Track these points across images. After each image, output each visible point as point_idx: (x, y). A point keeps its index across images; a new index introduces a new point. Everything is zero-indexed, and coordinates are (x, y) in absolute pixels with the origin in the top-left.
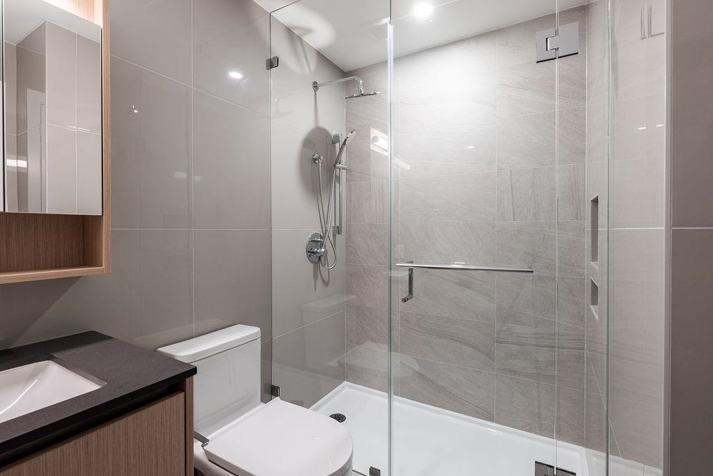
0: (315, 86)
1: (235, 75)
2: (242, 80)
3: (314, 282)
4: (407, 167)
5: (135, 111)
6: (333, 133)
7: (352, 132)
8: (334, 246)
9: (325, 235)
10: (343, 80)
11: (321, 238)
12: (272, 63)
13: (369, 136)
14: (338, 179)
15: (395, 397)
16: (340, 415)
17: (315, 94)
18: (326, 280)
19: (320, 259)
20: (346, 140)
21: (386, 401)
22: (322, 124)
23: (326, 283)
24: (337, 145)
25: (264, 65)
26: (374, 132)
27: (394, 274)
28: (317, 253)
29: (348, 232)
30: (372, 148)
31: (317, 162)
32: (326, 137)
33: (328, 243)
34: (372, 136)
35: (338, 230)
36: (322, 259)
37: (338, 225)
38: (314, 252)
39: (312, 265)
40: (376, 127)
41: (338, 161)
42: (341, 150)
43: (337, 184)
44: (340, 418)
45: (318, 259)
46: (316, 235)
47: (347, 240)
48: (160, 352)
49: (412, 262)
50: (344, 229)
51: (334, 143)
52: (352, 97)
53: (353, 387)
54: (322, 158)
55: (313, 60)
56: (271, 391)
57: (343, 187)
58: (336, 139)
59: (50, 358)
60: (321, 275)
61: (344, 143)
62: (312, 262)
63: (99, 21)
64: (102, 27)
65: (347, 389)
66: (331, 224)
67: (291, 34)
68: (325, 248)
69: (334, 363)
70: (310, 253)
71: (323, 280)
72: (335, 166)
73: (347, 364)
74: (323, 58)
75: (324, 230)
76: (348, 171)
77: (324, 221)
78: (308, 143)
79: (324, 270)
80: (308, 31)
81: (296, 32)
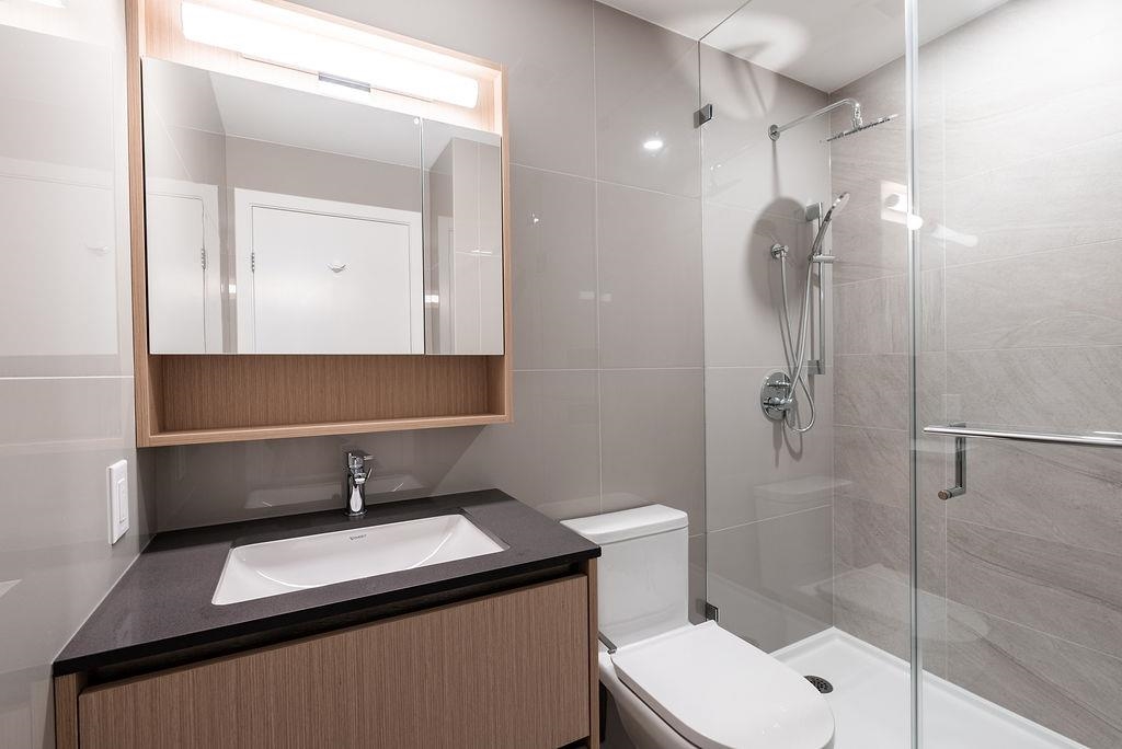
0: (774, 132)
1: (653, 145)
2: (662, 149)
3: (774, 452)
4: (970, 240)
5: (536, 220)
6: (807, 203)
7: (841, 197)
8: (811, 395)
9: (795, 375)
10: (826, 109)
11: (787, 380)
12: (702, 117)
13: (876, 197)
14: (817, 280)
15: (925, 673)
16: (822, 680)
17: (774, 146)
18: (797, 450)
19: (784, 415)
20: (830, 212)
21: (907, 676)
22: (788, 192)
23: (796, 456)
24: (816, 223)
25: (691, 121)
26: (889, 188)
27: (923, 447)
28: (778, 404)
29: (837, 370)
30: (886, 216)
31: (778, 256)
32: (796, 212)
33: (797, 387)
34: (885, 195)
35: (817, 367)
36: (789, 415)
37: (817, 357)
38: (776, 404)
39: (771, 424)
40: (891, 178)
41: (816, 248)
42: (822, 229)
43: (816, 289)
44: (822, 686)
45: (780, 415)
46: (777, 376)
47: (835, 384)
48: (562, 525)
49: (963, 426)
50: (829, 365)
51: (809, 220)
52: (841, 135)
53: (846, 640)
54: (786, 249)
55: (769, 92)
56: (705, 611)
57: (827, 291)
58: (814, 211)
59: (462, 512)
60: (787, 443)
61: (827, 218)
62: (771, 419)
63: (498, 130)
64: (501, 135)
65: (838, 642)
66: (805, 357)
67: (733, 62)
68: (794, 396)
69: (809, 589)
70: (768, 405)
71: (791, 452)
72: (810, 259)
73: (837, 599)
74: (788, 83)
75: (792, 367)
76: (837, 264)
77: (791, 355)
78: (763, 226)
79: (792, 433)
80: (759, 47)
81: (740, 55)
